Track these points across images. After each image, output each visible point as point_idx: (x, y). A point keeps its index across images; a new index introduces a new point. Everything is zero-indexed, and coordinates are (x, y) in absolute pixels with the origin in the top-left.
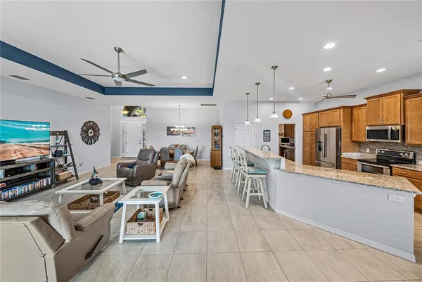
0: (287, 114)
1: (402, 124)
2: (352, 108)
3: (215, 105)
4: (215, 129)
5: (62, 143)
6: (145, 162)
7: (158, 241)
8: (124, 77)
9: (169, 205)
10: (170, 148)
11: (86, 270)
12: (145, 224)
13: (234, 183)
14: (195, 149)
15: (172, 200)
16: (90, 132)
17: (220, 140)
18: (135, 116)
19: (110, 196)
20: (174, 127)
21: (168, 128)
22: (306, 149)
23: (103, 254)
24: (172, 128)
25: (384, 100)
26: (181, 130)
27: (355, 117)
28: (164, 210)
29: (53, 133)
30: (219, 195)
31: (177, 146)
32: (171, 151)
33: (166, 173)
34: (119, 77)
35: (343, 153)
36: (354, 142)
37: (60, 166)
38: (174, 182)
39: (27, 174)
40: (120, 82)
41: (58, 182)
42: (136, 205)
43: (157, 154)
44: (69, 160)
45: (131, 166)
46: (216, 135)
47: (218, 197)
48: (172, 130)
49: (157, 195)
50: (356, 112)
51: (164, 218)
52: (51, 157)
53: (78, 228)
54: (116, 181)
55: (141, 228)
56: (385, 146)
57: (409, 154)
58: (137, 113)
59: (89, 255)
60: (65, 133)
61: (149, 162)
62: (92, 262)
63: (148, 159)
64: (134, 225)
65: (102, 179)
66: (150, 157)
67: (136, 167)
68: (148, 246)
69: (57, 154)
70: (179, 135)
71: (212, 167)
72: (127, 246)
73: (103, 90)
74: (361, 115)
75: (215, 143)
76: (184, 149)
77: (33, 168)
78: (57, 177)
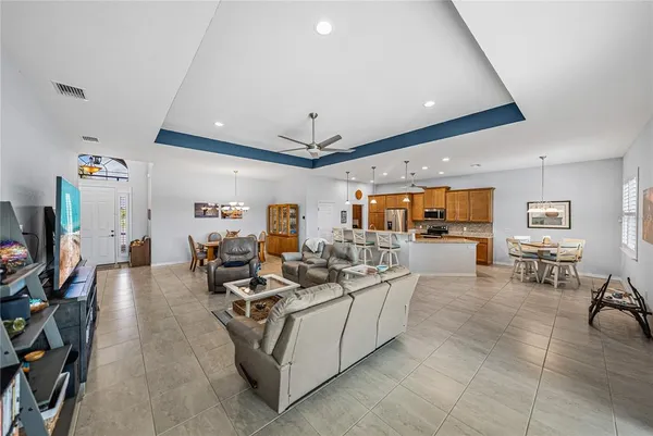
0: (359, 195)
2: (412, 194)
8: (319, 147)
17: (296, 223)
21: (197, 206)
24: (204, 204)
25: (435, 191)
27: (415, 201)
31: (235, 234)
46: (293, 216)
50: (416, 197)
56: (436, 222)
57: (446, 227)
61: (251, 256)
70: (217, 216)
74: (419, 200)
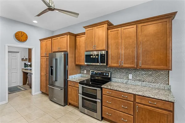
0: (21, 36)
1: (107, 50)
22: (43, 74)
25: (96, 30)
35: (69, 76)
36: (77, 65)
50: (78, 39)
57: (108, 73)
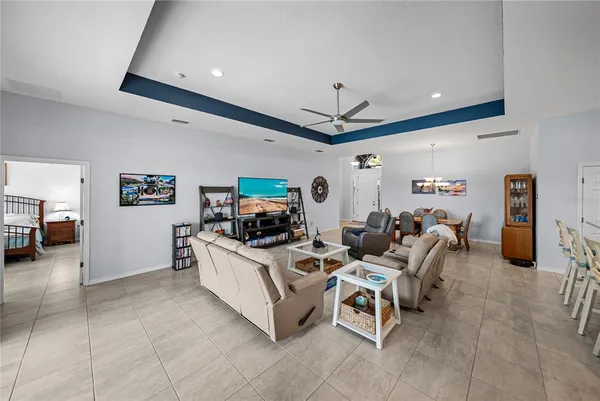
3: (516, 132)
4: (514, 181)
5: (296, 200)
6: (375, 230)
7: (379, 345)
8: (344, 118)
9: (401, 300)
10: (417, 213)
11: (300, 337)
12: (362, 313)
13: (570, 306)
14: (465, 218)
15: (406, 295)
16: (320, 189)
17: (529, 205)
18: (369, 167)
19: (333, 264)
20: (424, 181)
21: (414, 183)
23: (316, 329)
24: (421, 181)
26: (437, 184)
28: (392, 305)
29: (290, 190)
30: (514, 318)
31: (428, 211)
32: (417, 219)
33: (400, 251)
34: (338, 119)
37: (295, 223)
38: (412, 267)
39: (273, 226)
40: (341, 126)
41: (293, 239)
42: (355, 285)
43: (392, 220)
44: (302, 219)
45: (357, 232)
46: (515, 193)
47: (511, 322)
48: (420, 185)
49: (379, 279)
51: (392, 318)
52: (288, 213)
53: (291, 288)
54: (338, 248)
55: (357, 318)
58: (370, 164)
59: (302, 322)
60: (298, 190)
61: (381, 231)
62: (305, 331)
63: (380, 227)
64: (349, 309)
65: (325, 243)
66: (383, 224)
67: (362, 235)
68: (364, 346)
69: (293, 211)
70: (434, 192)
71: (505, 258)
72: (340, 333)
73: (329, 139)
75: (516, 211)
76: (441, 217)
77: (277, 222)
78: (292, 233)
